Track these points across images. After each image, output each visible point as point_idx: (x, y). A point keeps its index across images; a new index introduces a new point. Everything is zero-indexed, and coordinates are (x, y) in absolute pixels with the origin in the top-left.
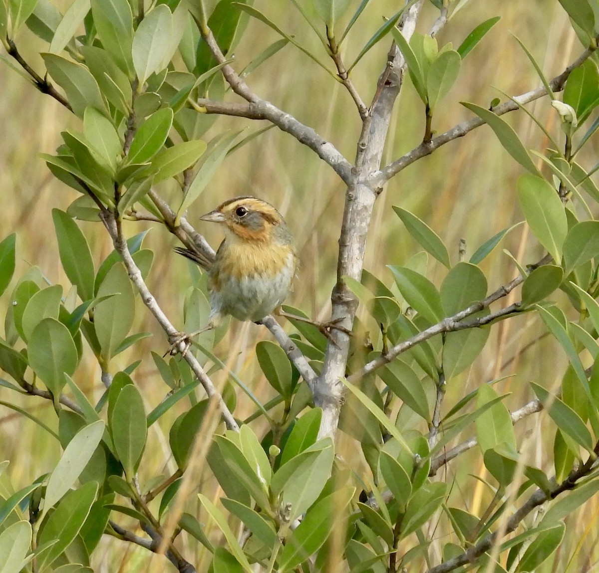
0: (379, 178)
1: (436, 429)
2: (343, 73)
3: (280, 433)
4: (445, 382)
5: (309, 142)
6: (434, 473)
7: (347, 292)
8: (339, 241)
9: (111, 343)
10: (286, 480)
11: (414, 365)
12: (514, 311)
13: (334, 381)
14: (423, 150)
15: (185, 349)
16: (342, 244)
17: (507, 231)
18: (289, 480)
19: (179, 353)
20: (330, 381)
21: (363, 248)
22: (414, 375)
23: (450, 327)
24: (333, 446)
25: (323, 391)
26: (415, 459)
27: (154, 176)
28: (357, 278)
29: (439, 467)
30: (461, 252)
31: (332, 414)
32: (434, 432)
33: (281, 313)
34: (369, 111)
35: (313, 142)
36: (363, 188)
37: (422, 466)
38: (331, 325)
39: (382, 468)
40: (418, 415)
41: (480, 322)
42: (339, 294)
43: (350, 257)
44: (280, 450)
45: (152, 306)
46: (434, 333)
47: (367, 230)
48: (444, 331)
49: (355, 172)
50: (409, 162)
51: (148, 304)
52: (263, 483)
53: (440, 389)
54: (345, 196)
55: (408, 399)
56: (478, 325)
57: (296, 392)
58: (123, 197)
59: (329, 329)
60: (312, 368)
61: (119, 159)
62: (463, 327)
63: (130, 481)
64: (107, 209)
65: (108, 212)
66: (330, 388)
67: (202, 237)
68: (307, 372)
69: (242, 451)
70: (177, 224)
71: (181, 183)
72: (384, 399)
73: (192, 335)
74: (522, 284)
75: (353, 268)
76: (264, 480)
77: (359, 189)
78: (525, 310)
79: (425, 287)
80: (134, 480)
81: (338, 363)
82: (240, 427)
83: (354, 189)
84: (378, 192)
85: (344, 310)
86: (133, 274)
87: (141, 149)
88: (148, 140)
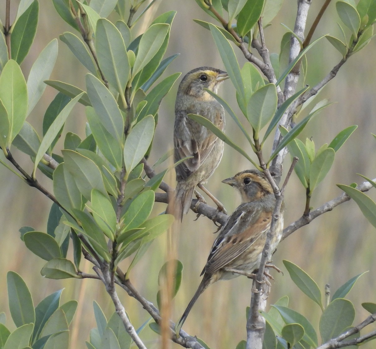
2: (263, 165)
7: (258, 322)
14: (303, 221)
23: (335, 345)
30: (327, 293)
34: (281, 192)
41: (357, 342)
42: (253, 324)
45: (132, 333)
50: (294, 229)
51: (130, 331)
56: (355, 344)
62: (344, 345)
85: (257, 335)
86: (120, 310)
87: (133, 219)
88: (138, 213)
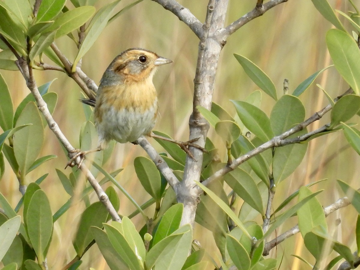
0: (223, 34)
1: (268, 220)
3: (152, 226)
4: (275, 185)
5: (171, 8)
6: (267, 252)
7: (200, 118)
8: (194, 80)
9: (26, 162)
10: (157, 257)
11: (252, 173)
12: (325, 131)
13: (192, 185)
14: (256, 13)
15: (80, 162)
16: (197, 82)
17: (320, 73)
18: (159, 256)
19: (76, 165)
20: (189, 185)
21: (212, 86)
22: (252, 181)
23: (278, 143)
24: (191, 230)
25: (184, 193)
26: (252, 241)
27: (56, 31)
28: (208, 108)
29: (271, 248)
30: (285, 88)
31: (191, 210)
32: (267, 222)
33: (152, 135)
35: (174, 8)
36: (211, 41)
37: (258, 246)
38: (190, 144)
39: (228, 248)
40: (255, 210)
41: (300, 139)
42: (195, 120)
43: (203, 93)
44: (152, 237)
45: (56, 130)
46: (266, 148)
47: (215, 72)
48: (273, 147)
49: (205, 28)
50: (246, 21)
51: (53, 128)
52: (139, 260)
53: (271, 190)
54: (198, 46)
55: (247, 199)
56: (298, 141)
57: (164, 196)
58: (33, 48)
59: (187, 147)
60: (176, 176)
61: (30, 19)
62: (288, 143)
63: (41, 263)
64: (21, 57)
65: (22, 59)
66: (189, 190)
67: (93, 81)
68: (171, 178)
69: (124, 236)
70: (74, 70)
71: (77, 42)
72: (230, 200)
73: (86, 152)
74: (331, 111)
75: (205, 101)
76: (140, 257)
77: (208, 42)
78: (334, 130)
79: (258, 115)
80: (44, 263)
81: (195, 171)
82: (121, 219)
83: (205, 41)
84: (223, 44)
85: (198, 132)
86: (41, 106)
87: (47, 12)
88: (52, 5)
